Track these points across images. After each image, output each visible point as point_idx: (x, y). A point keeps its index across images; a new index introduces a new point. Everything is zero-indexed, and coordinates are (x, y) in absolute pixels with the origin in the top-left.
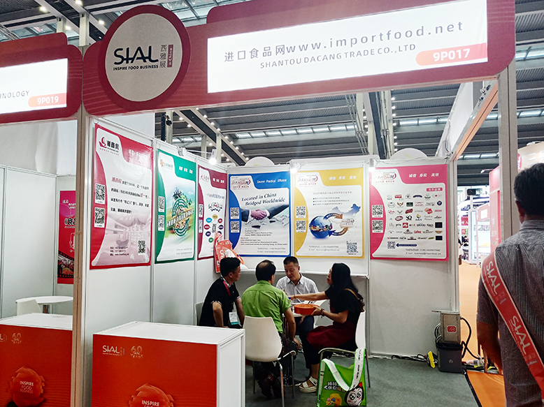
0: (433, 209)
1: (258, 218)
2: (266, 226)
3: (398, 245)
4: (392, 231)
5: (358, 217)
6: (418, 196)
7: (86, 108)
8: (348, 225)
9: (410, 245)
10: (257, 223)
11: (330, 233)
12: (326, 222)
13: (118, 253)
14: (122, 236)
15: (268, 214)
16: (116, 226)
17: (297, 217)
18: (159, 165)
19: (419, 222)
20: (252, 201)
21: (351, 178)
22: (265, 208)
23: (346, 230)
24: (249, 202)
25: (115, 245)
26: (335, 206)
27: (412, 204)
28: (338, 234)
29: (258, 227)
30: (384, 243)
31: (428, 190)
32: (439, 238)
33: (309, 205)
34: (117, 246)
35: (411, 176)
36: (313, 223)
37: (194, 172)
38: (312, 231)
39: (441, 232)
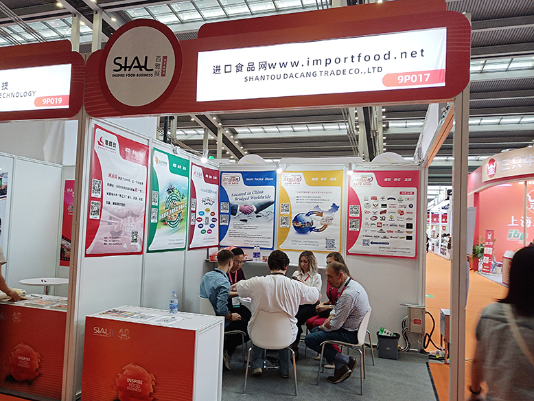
0: (405, 211)
1: (245, 212)
2: (253, 220)
3: (372, 243)
4: (367, 230)
5: (337, 215)
6: (392, 198)
7: (87, 109)
8: (327, 223)
9: (383, 243)
10: (244, 217)
11: (311, 229)
12: (308, 219)
13: (112, 243)
14: (116, 226)
15: (255, 209)
16: (111, 218)
17: (281, 213)
18: (154, 163)
19: (392, 223)
20: (241, 197)
21: (332, 179)
22: (252, 203)
23: (325, 226)
24: (238, 197)
25: (108, 235)
26: (316, 205)
27: (386, 205)
28: (318, 231)
29: (246, 221)
30: (360, 240)
31: (401, 193)
32: (409, 238)
33: (293, 203)
34: (111, 236)
35: (386, 180)
36: (296, 219)
37: (188, 169)
38: (295, 227)
39: (411, 232)
